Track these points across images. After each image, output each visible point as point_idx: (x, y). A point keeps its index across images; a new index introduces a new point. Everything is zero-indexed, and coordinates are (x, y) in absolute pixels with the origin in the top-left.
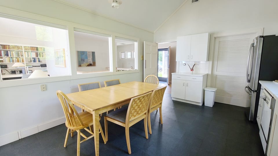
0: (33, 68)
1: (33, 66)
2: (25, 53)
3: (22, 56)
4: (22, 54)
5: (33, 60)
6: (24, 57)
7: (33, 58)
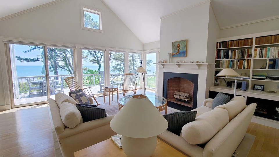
0: (266, 80)
1: (267, 78)
2: (256, 50)
3: (249, 56)
4: (249, 53)
5: (269, 65)
6: (252, 59)
7: (270, 60)
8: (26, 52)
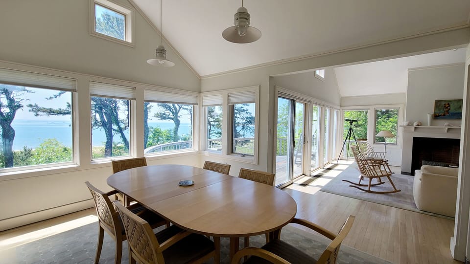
8: (51, 98)
